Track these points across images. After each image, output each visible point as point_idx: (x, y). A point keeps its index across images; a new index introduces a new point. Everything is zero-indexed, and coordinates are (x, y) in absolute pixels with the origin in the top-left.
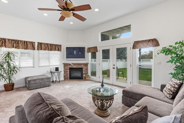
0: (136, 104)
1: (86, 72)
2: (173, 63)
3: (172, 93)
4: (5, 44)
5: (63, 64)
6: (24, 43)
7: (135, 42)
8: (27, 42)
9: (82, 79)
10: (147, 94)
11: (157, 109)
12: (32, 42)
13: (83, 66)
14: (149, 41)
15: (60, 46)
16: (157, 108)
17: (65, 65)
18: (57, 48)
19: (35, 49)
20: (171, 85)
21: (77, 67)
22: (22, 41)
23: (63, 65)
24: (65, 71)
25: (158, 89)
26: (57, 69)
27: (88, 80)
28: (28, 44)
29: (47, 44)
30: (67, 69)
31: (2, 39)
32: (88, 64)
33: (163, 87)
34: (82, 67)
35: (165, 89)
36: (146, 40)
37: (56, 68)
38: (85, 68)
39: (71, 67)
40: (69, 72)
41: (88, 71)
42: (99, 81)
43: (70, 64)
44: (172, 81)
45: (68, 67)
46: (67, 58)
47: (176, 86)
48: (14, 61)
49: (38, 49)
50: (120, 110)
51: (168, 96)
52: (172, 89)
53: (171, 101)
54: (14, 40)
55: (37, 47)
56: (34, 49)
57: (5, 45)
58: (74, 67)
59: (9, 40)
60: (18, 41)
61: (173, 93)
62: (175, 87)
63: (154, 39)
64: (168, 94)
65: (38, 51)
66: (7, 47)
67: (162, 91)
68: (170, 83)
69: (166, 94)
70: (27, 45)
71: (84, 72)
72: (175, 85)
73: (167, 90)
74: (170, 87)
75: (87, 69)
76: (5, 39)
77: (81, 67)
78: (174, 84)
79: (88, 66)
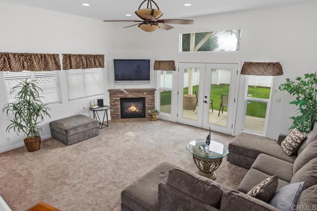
0: (253, 166)
1: (151, 104)
2: (299, 105)
3: (292, 149)
4: (9, 64)
5: (108, 91)
6: (41, 59)
7: (246, 64)
8: (45, 55)
9: (145, 117)
10: (262, 150)
11: (277, 171)
12: (54, 55)
13: (145, 93)
14: (269, 64)
15: (102, 56)
16: (276, 169)
17: (112, 93)
18: (97, 63)
19: (60, 67)
20: (293, 139)
21: (134, 97)
22: (37, 54)
23: (109, 93)
24: (113, 104)
25: (275, 140)
26: (100, 103)
27: (156, 120)
28: (49, 59)
29: (79, 55)
30: (116, 100)
31: (2, 54)
32: (156, 90)
33: (282, 138)
34: (145, 96)
35: (284, 142)
36: (263, 63)
37: (98, 100)
38: (149, 97)
39: (122, 96)
40: (119, 106)
41: (154, 102)
42: (176, 122)
43: (122, 92)
44: (294, 134)
45: (118, 97)
46: (115, 80)
47: (299, 141)
48: (38, 99)
49: (65, 68)
50: (226, 170)
51: (287, 152)
52: (294, 144)
53: (290, 159)
54: (22, 55)
55: (63, 63)
56: (58, 68)
57: (10, 67)
58: (130, 96)
59: (14, 55)
60: (31, 55)
61: (294, 149)
62: (297, 142)
63: (276, 63)
64: (288, 149)
65: (65, 71)
66: (14, 71)
67: (280, 145)
68: (292, 135)
69: (285, 150)
70: (46, 62)
71: (147, 106)
72: (297, 140)
73: (286, 145)
74: (290, 141)
75: (153, 100)
76: (7, 55)
77: (142, 96)
78: (297, 138)
79: (154, 94)
